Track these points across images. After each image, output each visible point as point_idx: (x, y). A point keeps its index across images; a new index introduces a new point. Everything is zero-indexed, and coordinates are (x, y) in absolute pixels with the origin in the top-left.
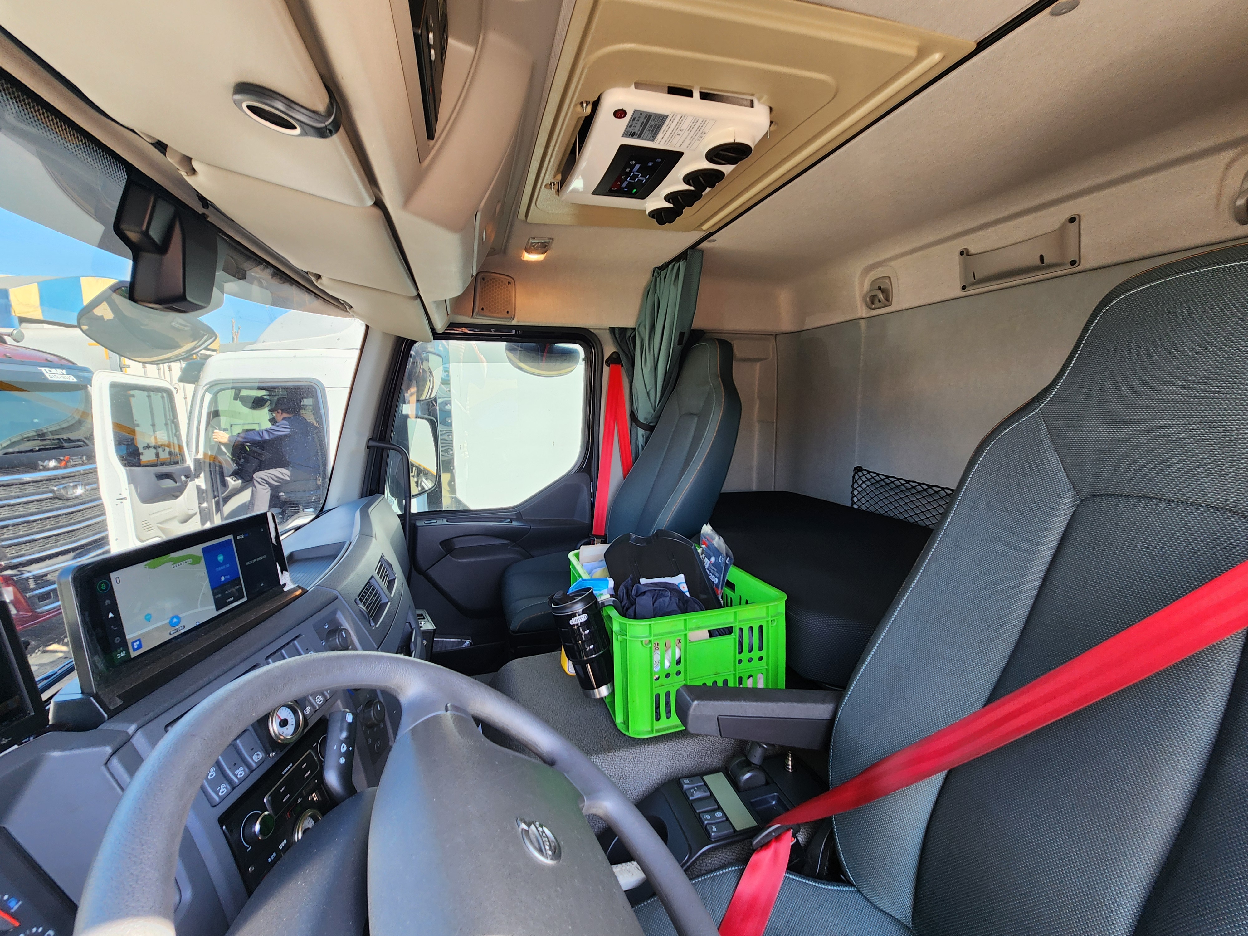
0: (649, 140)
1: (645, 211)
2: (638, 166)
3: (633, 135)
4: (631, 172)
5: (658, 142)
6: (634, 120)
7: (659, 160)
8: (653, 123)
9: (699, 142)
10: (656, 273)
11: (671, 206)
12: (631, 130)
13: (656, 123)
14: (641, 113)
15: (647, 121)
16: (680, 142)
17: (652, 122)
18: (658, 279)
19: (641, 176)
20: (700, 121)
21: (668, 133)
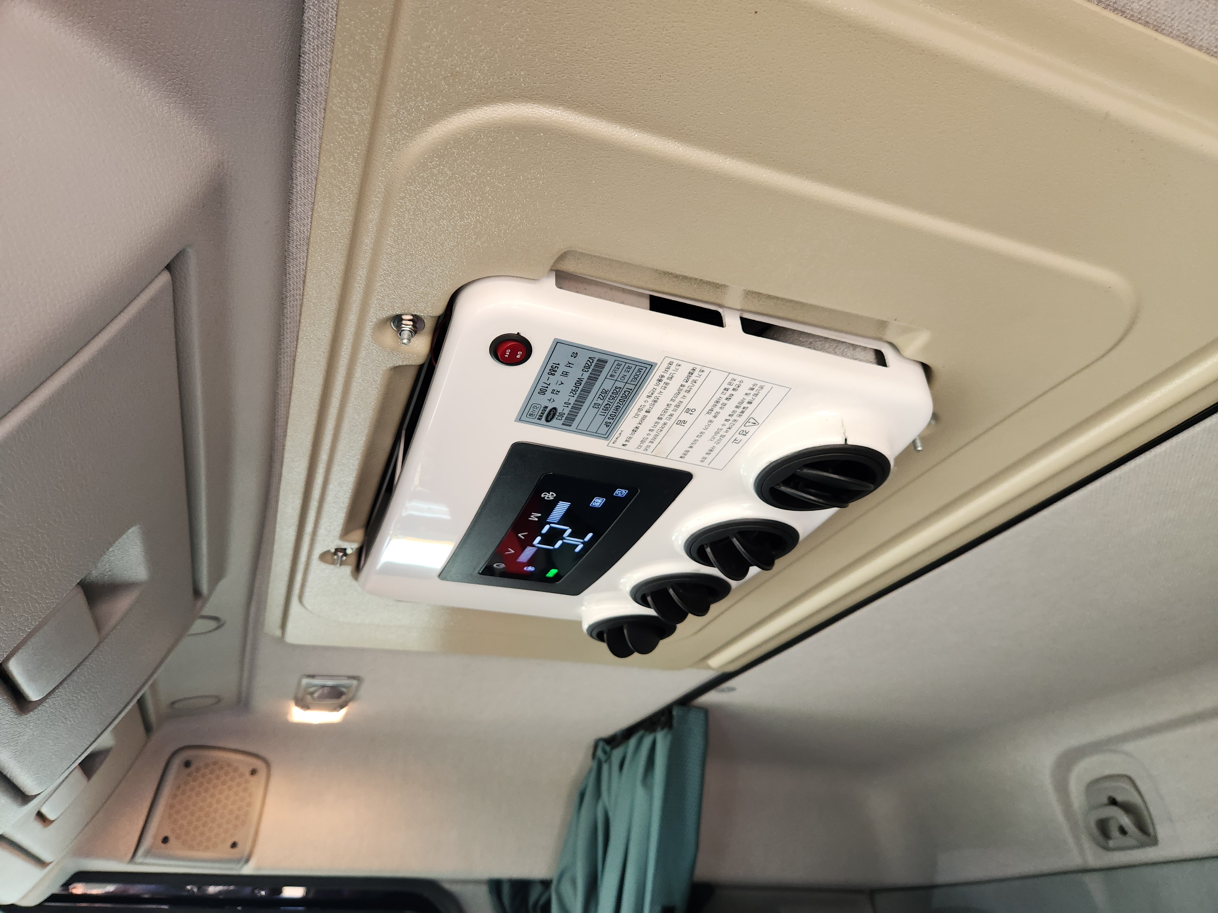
0: (596, 434)
1: (579, 623)
2: (562, 507)
3: (550, 415)
4: (543, 522)
5: (622, 440)
6: (553, 371)
7: (621, 493)
8: (608, 385)
9: (736, 447)
10: (599, 753)
11: (651, 612)
12: (543, 401)
13: (618, 384)
14: (576, 350)
15: (593, 379)
16: (684, 446)
17: (604, 383)
18: (605, 767)
19: (570, 536)
20: (744, 389)
21: (652, 418)
